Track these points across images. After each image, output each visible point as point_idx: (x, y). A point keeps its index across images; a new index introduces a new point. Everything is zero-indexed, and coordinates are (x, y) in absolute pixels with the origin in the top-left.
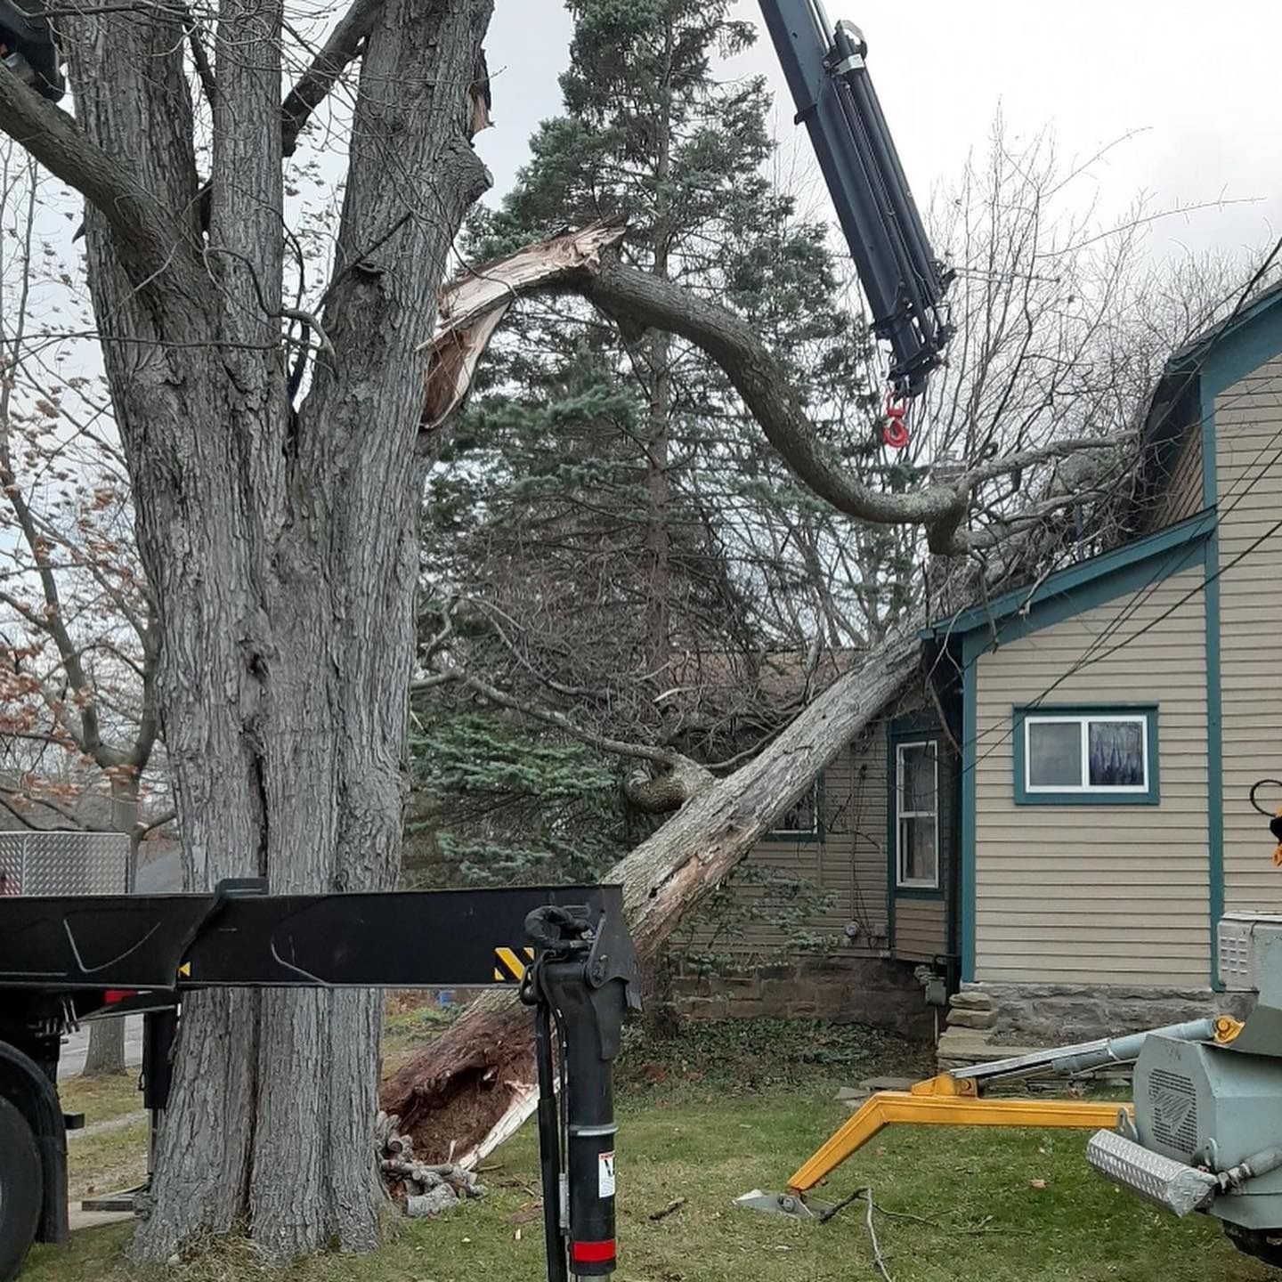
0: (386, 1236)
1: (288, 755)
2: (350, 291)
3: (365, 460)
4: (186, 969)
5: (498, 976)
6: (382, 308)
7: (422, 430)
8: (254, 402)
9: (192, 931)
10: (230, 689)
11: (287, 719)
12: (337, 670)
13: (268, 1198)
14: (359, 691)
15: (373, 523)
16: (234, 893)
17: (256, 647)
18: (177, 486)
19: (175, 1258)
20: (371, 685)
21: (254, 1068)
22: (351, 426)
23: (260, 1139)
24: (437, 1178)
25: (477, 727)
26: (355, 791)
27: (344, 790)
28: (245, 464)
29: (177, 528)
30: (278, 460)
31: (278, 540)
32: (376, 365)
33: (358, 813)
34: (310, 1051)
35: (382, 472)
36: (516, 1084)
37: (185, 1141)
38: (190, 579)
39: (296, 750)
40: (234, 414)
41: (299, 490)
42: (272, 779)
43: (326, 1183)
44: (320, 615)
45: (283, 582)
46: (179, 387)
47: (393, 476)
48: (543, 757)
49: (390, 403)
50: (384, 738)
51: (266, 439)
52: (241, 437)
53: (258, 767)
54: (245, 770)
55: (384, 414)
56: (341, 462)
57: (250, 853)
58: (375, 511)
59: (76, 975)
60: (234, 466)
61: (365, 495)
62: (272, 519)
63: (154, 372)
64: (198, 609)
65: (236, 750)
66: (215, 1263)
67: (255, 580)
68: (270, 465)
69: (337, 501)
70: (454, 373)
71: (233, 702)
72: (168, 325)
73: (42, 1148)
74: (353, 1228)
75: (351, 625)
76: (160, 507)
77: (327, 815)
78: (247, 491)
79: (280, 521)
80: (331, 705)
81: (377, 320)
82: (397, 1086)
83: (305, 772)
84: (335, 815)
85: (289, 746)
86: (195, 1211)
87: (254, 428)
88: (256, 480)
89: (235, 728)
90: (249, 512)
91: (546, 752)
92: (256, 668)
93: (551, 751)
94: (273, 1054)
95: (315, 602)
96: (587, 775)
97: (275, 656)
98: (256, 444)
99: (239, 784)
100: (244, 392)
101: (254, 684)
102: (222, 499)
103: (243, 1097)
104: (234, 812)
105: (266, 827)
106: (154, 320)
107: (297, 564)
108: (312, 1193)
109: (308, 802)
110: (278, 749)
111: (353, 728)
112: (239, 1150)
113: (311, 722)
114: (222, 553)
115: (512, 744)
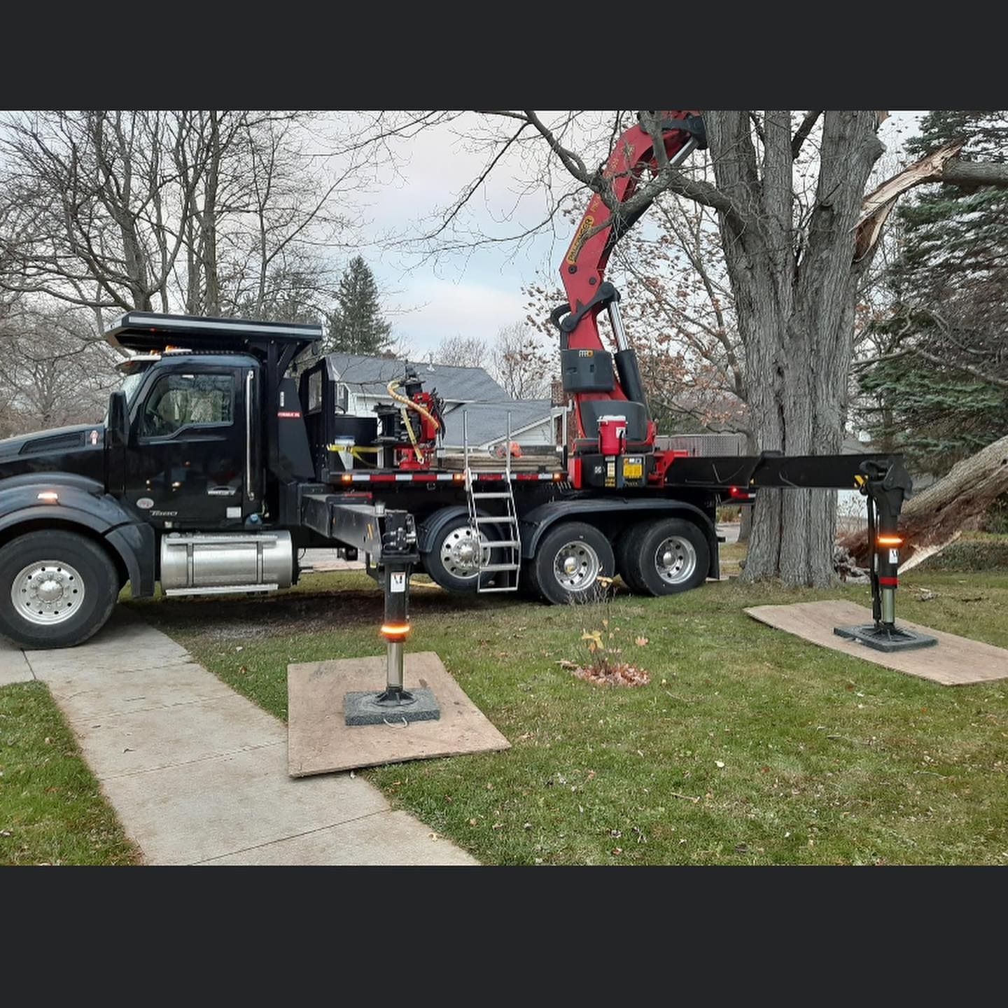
0: (833, 586)
1: (792, 404)
2: (819, 215)
3: (826, 283)
4: (752, 481)
5: (855, 485)
6: (833, 219)
7: (854, 263)
8: (780, 268)
9: (754, 469)
10: (770, 380)
11: (791, 391)
12: (812, 370)
13: (786, 566)
14: (822, 377)
15: (829, 308)
16: (767, 455)
17: (780, 364)
18: (751, 305)
19: (752, 582)
20: (827, 375)
21: (781, 520)
22: (820, 269)
23: (783, 544)
24: (862, 573)
25: (923, 377)
26: (820, 417)
27: (815, 417)
28: (776, 293)
29: (751, 321)
30: (789, 288)
31: (789, 321)
32: (831, 242)
33: (821, 426)
34: (801, 515)
35: (833, 286)
36: (916, 546)
37: (756, 543)
38: (756, 341)
39: (794, 403)
40: (772, 274)
41: (798, 299)
42: (787, 413)
43: (808, 563)
44: (805, 350)
45: (791, 337)
46: (751, 269)
47: (838, 288)
48: (959, 391)
49: (837, 257)
50: (834, 396)
51: (784, 281)
52: (775, 282)
53: (781, 409)
54: (777, 411)
55: (834, 262)
56: (816, 285)
57: (779, 442)
58: (830, 303)
59: (717, 483)
60: (772, 295)
61: (825, 297)
62: (787, 313)
63: (742, 264)
64: (759, 351)
65: (773, 403)
66: (766, 584)
67: (780, 337)
68: (786, 291)
69: (814, 302)
70: (870, 235)
71: (772, 385)
72: (746, 246)
73: (710, 545)
74: (819, 580)
75: (819, 351)
76: (744, 314)
77: (807, 427)
78: (778, 303)
79: (790, 313)
80: (809, 384)
81: (831, 224)
82: (854, 540)
83: (799, 411)
84: (811, 427)
85: (792, 402)
86: (760, 568)
87: (780, 279)
88: (781, 299)
89: (772, 395)
90: (778, 312)
91: (961, 388)
92: (780, 372)
93: (964, 388)
94: (787, 514)
95: (804, 345)
96: (983, 400)
97: (787, 367)
98: (780, 285)
99: (774, 416)
100: (775, 265)
101: (779, 379)
102: (768, 309)
103: (777, 529)
104: (772, 426)
105: (784, 432)
106: (742, 244)
107: (796, 330)
108: (802, 565)
109: (800, 423)
110: (788, 403)
111: (819, 393)
112: (775, 548)
113: (801, 392)
114: (767, 329)
115: (941, 385)
